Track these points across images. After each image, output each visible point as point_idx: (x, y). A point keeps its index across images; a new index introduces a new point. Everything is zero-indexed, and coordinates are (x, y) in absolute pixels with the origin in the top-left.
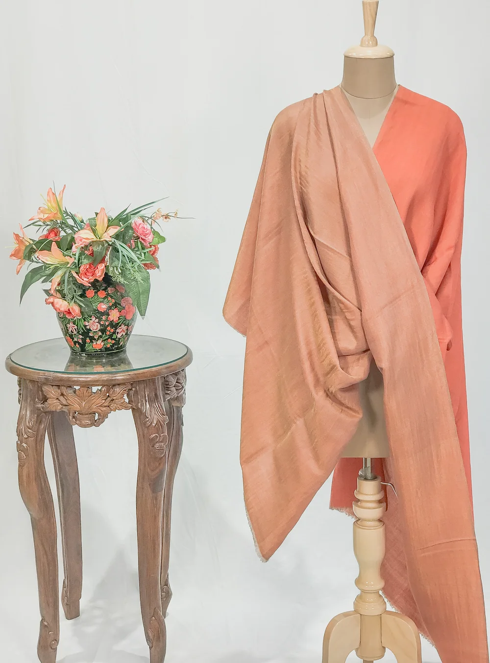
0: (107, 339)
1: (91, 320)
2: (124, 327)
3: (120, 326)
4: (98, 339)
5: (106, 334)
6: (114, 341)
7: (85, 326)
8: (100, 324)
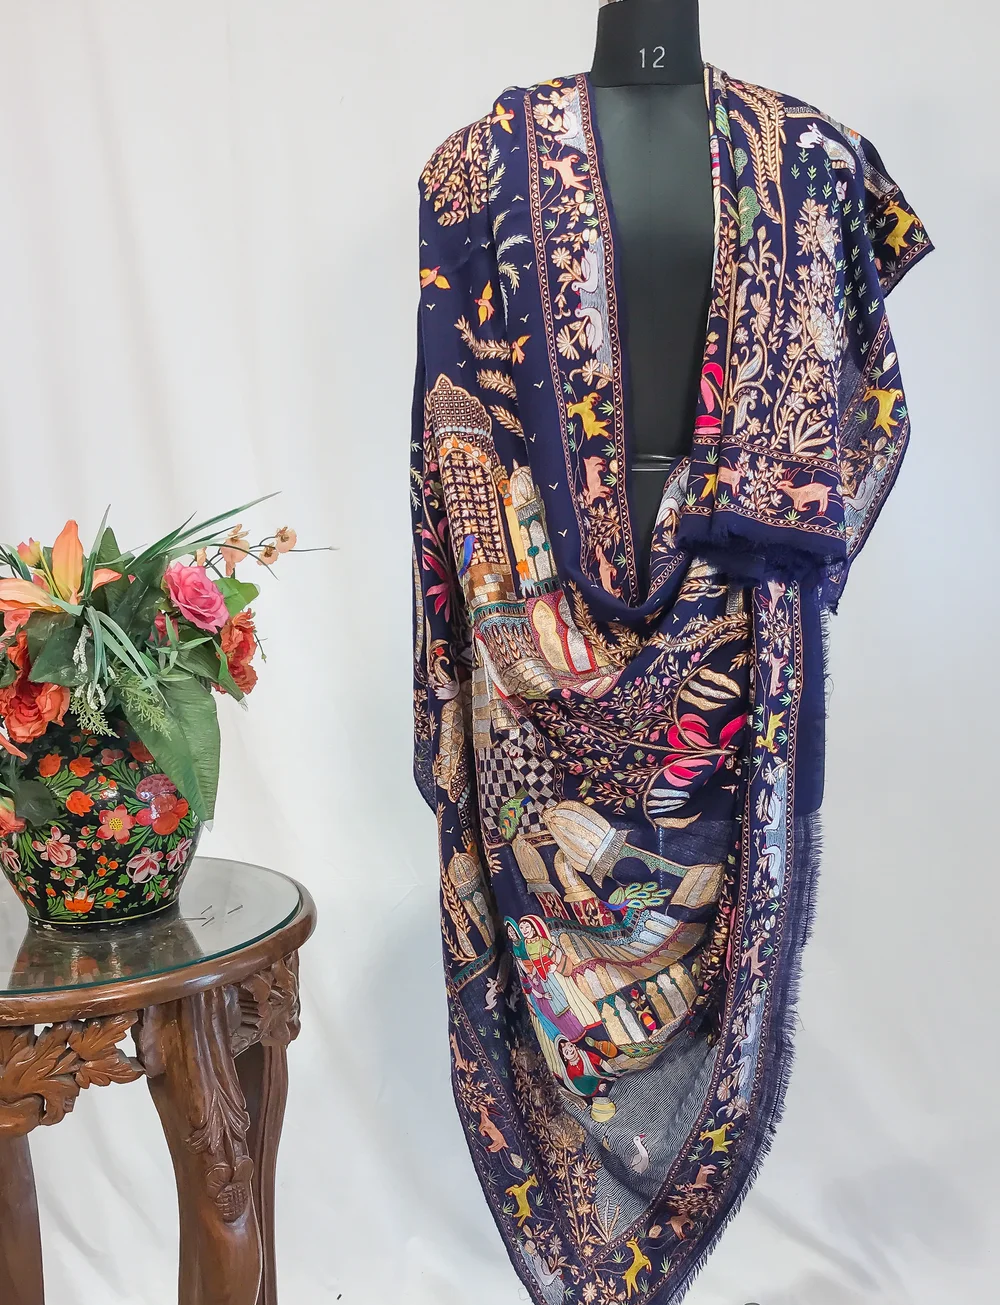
0: (103, 888)
1: (50, 837)
2: (152, 855)
3: (138, 852)
4: (76, 889)
5: (96, 875)
6: (124, 893)
7: (38, 854)
8: (75, 848)
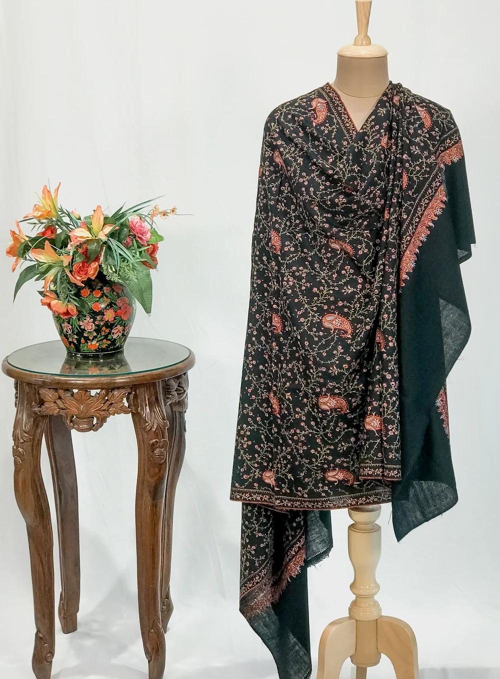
0: (102, 340)
1: (85, 319)
2: (120, 328)
3: (116, 326)
4: (93, 339)
5: (101, 335)
6: (109, 342)
7: (80, 326)
8: (94, 323)
